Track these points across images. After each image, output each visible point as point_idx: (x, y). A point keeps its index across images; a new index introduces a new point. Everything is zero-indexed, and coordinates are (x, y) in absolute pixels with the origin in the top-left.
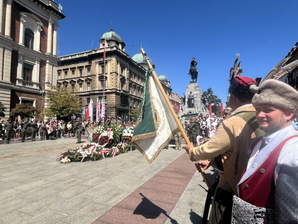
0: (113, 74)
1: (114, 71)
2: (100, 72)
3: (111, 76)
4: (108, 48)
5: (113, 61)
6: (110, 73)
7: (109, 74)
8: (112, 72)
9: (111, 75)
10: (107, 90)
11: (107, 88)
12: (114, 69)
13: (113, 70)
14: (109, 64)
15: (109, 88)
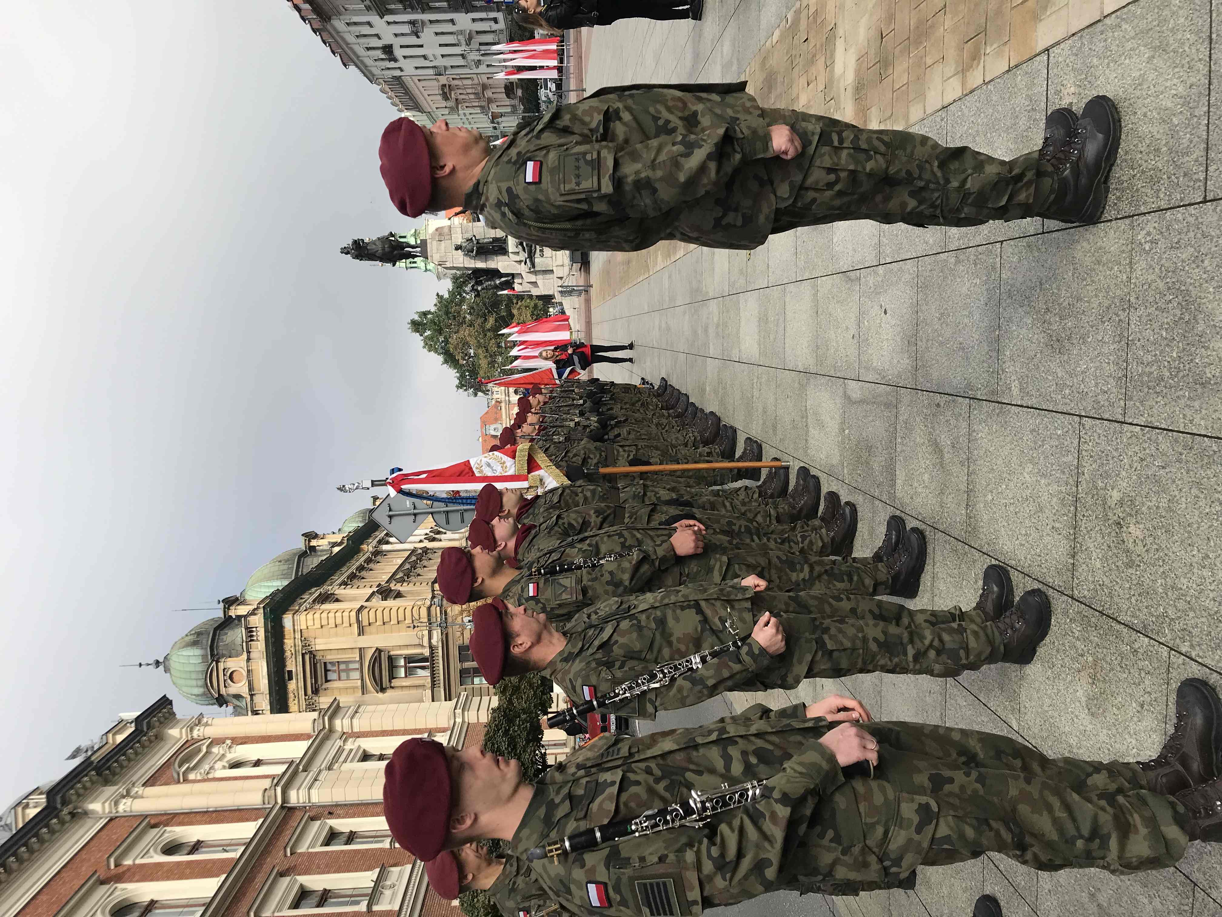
0: (365, 623)
1: (353, 619)
2: (354, 688)
3: (373, 628)
4: (249, 652)
5: (310, 623)
6: (359, 635)
7: (364, 642)
8: (356, 626)
9: (367, 629)
10: (434, 641)
11: (422, 646)
12: (346, 619)
13: (346, 624)
14: (319, 645)
15: (426, 633)
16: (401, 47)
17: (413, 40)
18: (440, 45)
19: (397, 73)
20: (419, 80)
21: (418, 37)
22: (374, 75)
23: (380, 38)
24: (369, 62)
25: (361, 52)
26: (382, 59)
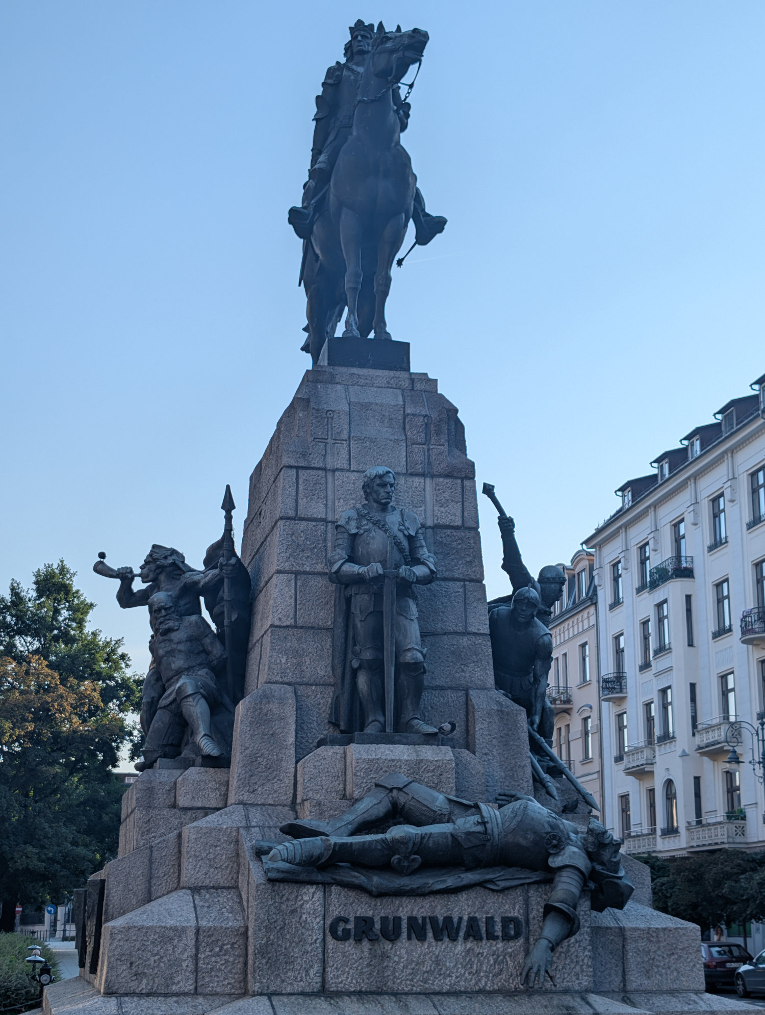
16: (688, 598)
17: (705, 622)
18: (693, 686)
19: (605, 596)
20: (583, 646)
21: (717, 635)
22: (599, 546)
23: (711, 548)
24: (639, 532)
25: (668, 513)
26: (643, 561)
